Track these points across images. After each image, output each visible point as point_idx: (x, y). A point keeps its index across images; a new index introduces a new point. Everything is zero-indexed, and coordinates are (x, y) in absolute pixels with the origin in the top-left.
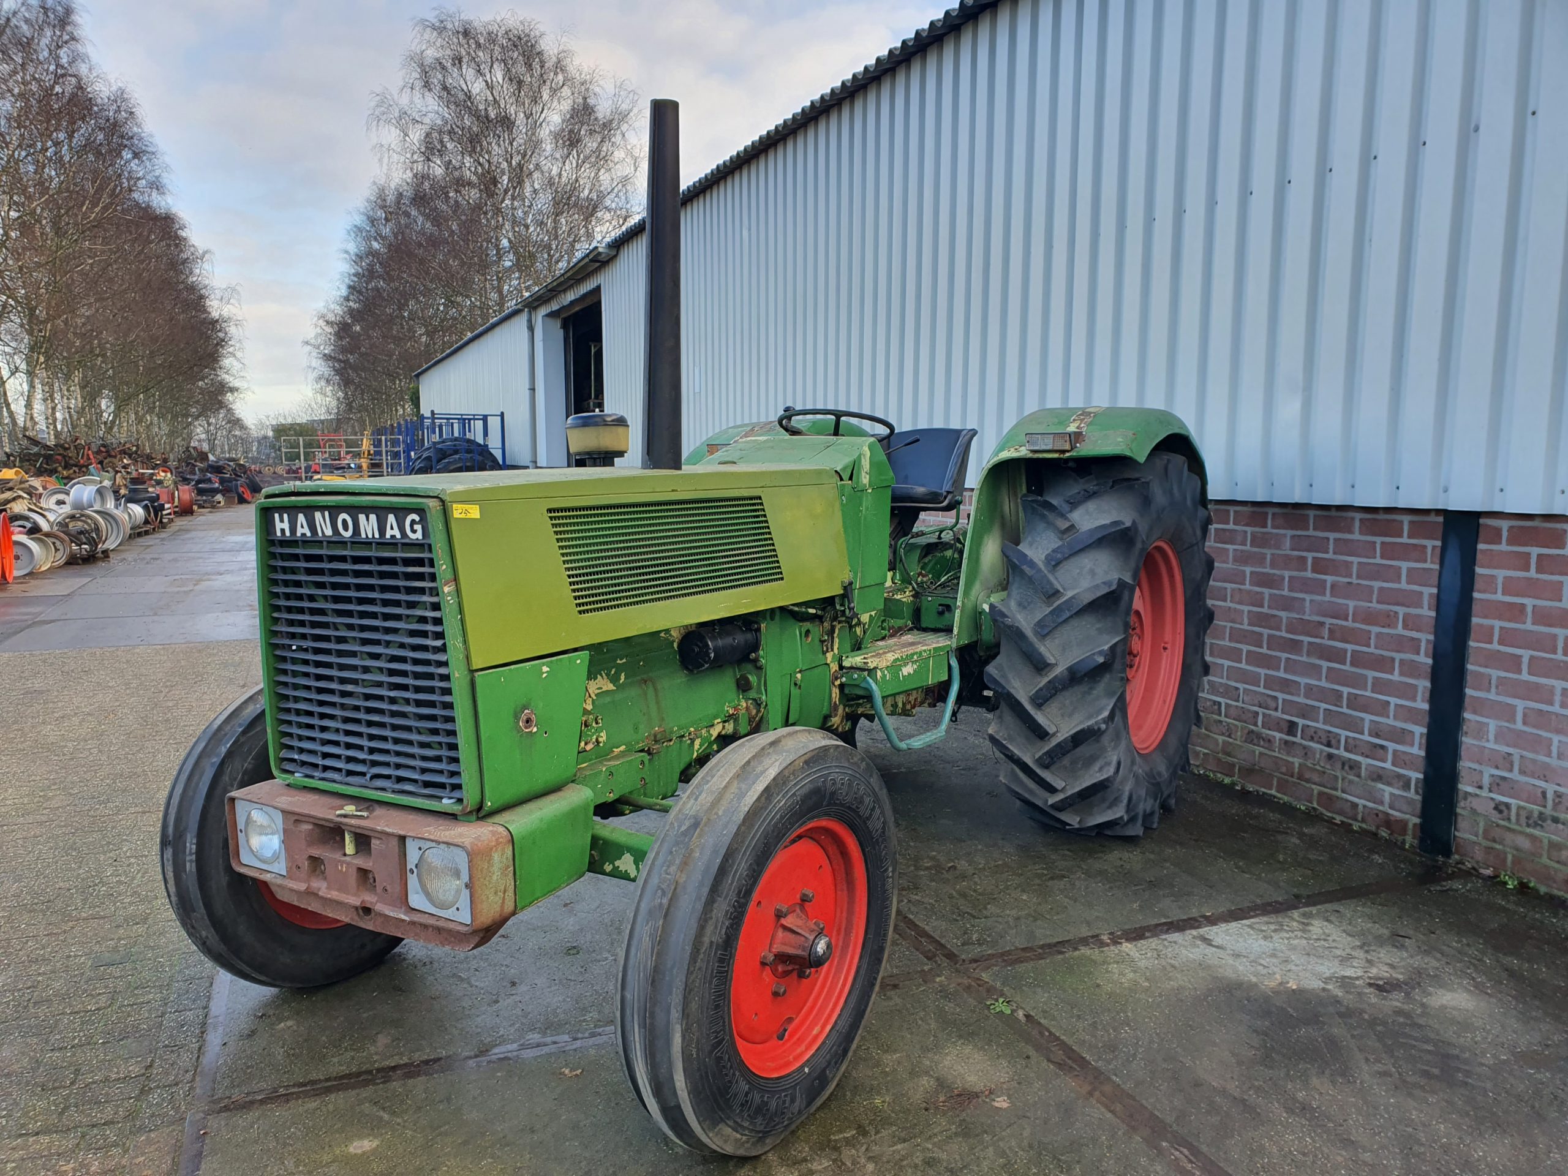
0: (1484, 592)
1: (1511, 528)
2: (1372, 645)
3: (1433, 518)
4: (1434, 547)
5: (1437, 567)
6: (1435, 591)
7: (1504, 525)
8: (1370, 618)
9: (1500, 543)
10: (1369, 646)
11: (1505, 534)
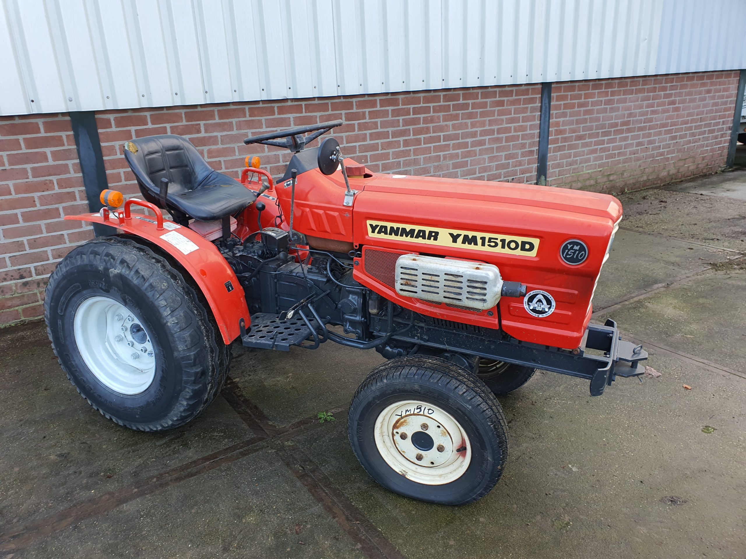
0: (109, 155)
1: (115, 119)
2: (38, 205)
3: (60, 118)
4: (67, 136)
5: (75, 147)
6: (78, 161)
7: (111, 117)
8: (30, 188)
9: (111, 127)
10: (36, 206)
11: (113, 122)
